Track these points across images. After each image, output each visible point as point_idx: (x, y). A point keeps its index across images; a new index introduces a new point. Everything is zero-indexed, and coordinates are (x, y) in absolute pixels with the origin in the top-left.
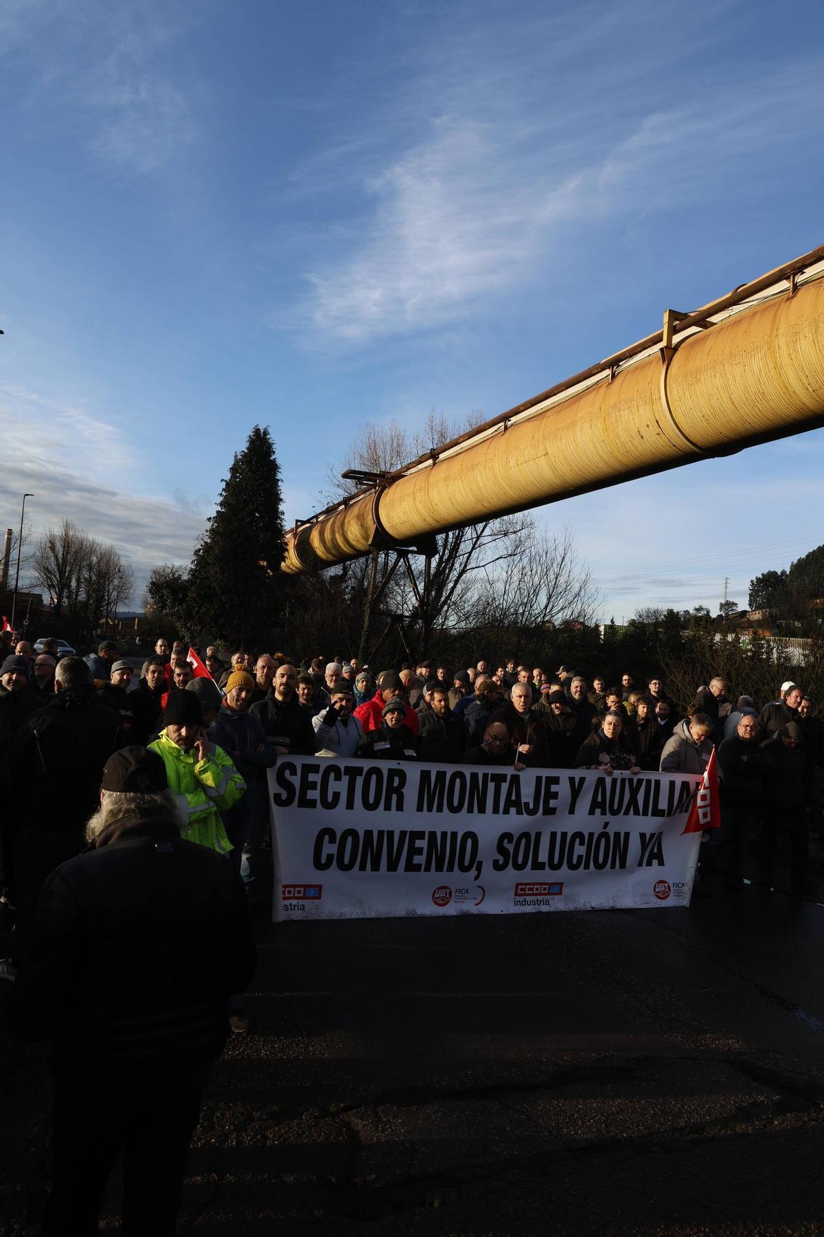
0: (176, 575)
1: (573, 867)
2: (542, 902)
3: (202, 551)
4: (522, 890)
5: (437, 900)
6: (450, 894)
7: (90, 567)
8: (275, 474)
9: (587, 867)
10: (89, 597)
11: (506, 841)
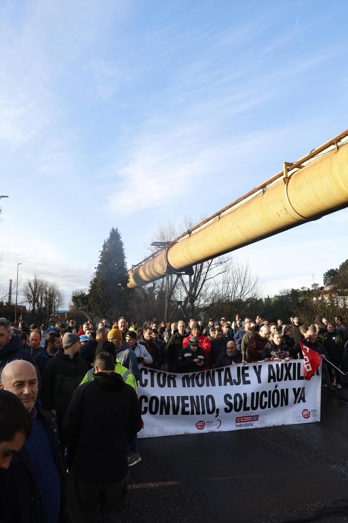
0: (83, 293)
1: (263, 408)
2: (249, 425)
3: (93, 282)
4: (239, 420)
5: (198, 427)
6: (204, 424)
7: (46, 293)
8: (122, 247)
9: (269, 407)
10: (46, 305)
11: (228, 398)
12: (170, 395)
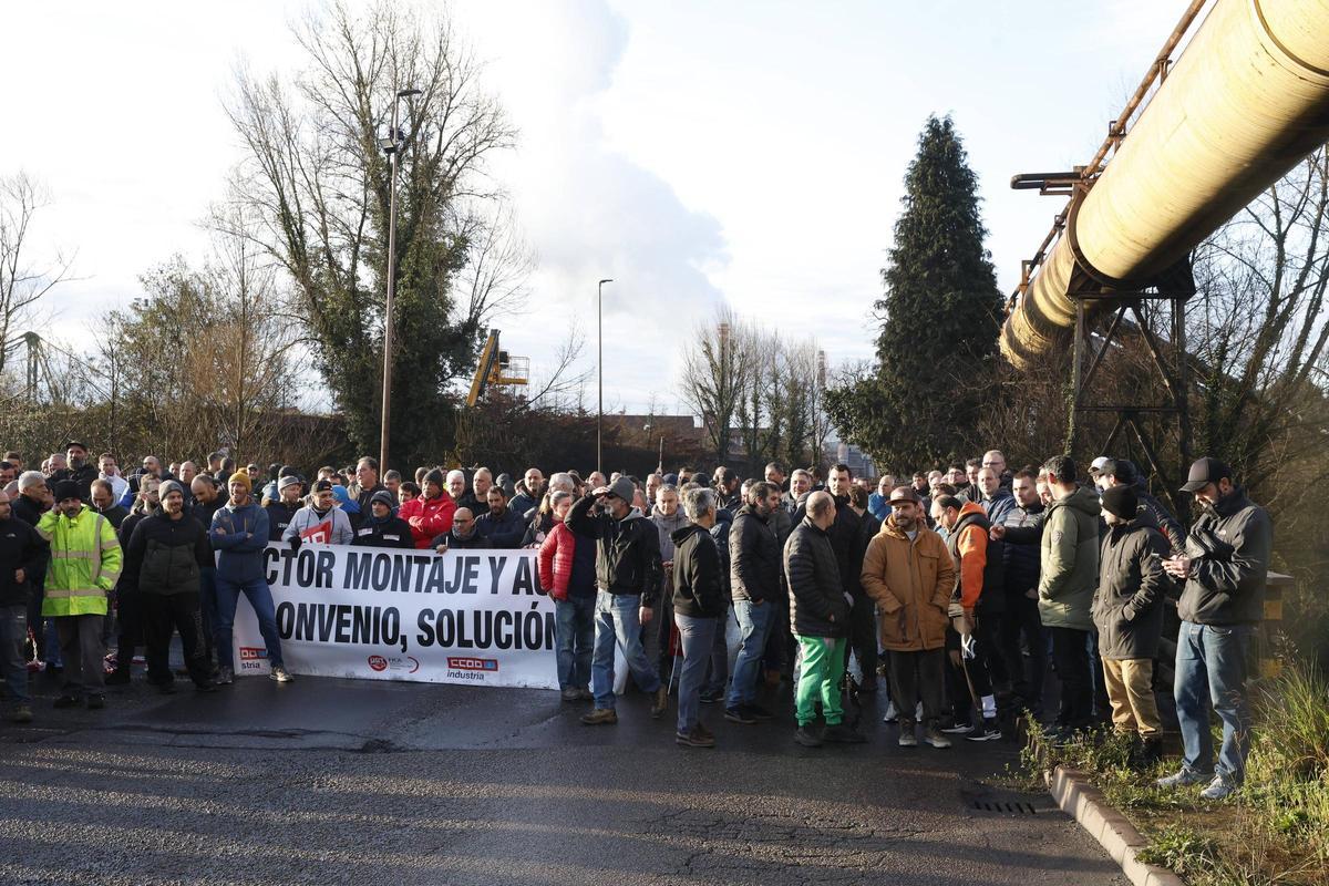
1: (503, 646)
2: (476, 677)
4: (454, 663)
5: (374, 667)
6: (385, 662)
9: (518, 646)
11: (427, 617)
12: (317, 603)
